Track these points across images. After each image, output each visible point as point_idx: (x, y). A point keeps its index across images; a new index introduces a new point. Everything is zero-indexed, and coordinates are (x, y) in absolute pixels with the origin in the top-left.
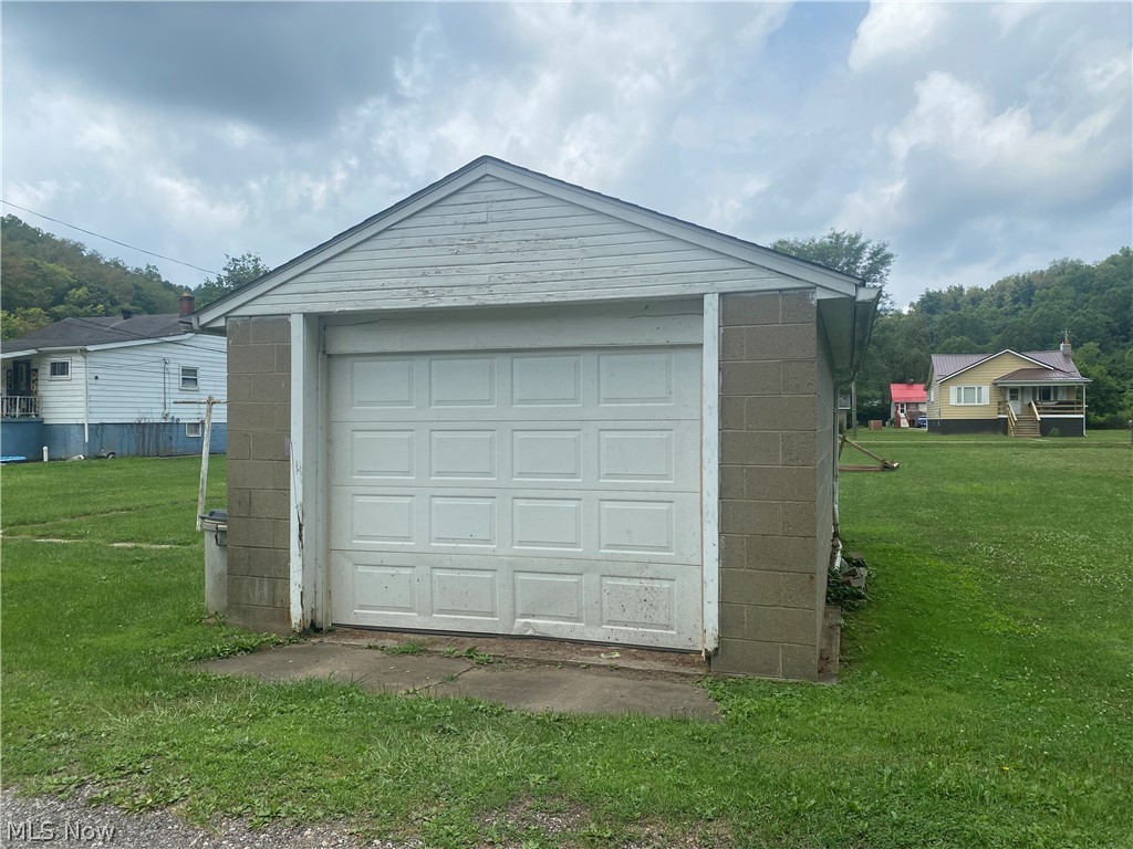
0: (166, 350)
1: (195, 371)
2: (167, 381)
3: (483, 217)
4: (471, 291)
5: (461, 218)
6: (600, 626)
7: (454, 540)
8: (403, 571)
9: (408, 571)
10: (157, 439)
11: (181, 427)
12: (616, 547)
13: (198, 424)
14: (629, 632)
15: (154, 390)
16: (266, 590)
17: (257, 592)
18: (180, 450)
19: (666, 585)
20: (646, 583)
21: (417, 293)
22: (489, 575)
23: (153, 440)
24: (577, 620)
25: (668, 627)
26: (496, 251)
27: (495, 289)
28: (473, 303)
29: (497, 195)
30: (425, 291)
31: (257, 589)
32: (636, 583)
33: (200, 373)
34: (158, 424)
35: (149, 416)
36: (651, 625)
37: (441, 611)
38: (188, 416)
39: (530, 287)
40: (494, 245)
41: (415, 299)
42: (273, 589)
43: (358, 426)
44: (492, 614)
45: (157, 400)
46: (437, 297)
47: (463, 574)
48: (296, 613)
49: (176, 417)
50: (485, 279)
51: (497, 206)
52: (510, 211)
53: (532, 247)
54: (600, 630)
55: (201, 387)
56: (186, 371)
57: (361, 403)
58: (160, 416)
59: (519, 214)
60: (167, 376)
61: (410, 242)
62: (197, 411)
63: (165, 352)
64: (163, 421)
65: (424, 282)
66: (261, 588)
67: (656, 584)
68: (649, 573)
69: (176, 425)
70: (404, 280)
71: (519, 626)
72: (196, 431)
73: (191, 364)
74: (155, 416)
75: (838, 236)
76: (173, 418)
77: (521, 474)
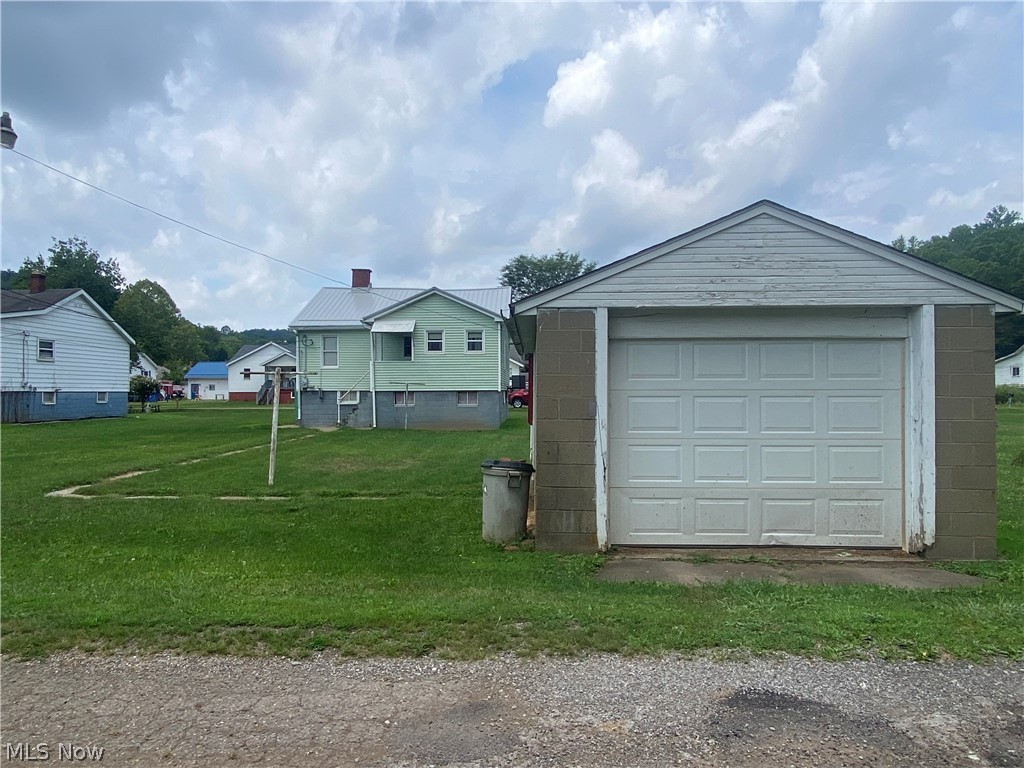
0: (25, 323)
1: (51, 344)
2: (26, 352)
3: (760, 243)
4: (749, 295)
5: (741, 243)
6: (827, 535)
7: (713, 478)
8: (671, 502)
9: (675, 502)
10: (16, 406)
11: (37, 395)
12: (841, 479)
13: (52, 393)
14: (850, 538)
15: (14, 361)
16: (572, 520)
17: (565, 522)
18: (36, 418)
19: (877, 504)
20: (863, 503)
21: (705, 296)
22: (742, 503)
23: (12, 408)
24: (810, 532)
25: (877, 533)
26: (770, 267)
27: (769, 294)
28: (750, 304)
29: (771, 228)
30: (712, 294)
31: (564, 519)
32: (855, 503)
33: (55, 345)
34: (17, 392)
35: (9, 385)
36: (866, 532)
37: (702, 531)
38: (42, 385)
39: (795, 294)
40: (768, 264)
41: (704, 300)
42: (579, 520)
43: (634, 393)
44: (744, 531)
45: (16, 370)
46: (723, 299)
47: (721, 503)
48: (602, 536)
49: (33, 386)
50: (760, 287)
51: (770, 236)
52: (781, 240)
53: (799, 265)
54: (827, 538)
55: (56, 359)
56: (43, 344)
57: (634, 376)
58: (19, 385)
59: (788, 243)
60: (26, 347)
61: (698, 258)
62: (52, 381)
63: (25, 326)
64: (22, 390)
65: (711, 287)
66: (568, 519)
67: (870, 503)
68: (864, 496)
69: (33, 393)
70: (695, 286)
71: (765, 538)
72: (51, 400)
73: (48, 337)
74: (14, 385)
75: (562, 255)
76: (30, 387)
77: (767, 429)
